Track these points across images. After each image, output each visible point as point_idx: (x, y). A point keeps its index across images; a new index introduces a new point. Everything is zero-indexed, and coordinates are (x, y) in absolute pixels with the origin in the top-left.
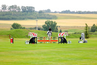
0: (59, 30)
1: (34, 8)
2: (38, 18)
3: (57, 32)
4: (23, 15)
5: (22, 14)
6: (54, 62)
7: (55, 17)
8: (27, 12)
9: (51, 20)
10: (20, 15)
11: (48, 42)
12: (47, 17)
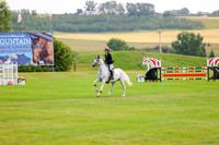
0: (208, 52)
1: (153, 6)
2: (162, 28)
3: (205, 56)
4: (130, 22)
5: (127, 19)
6: (199, 119)
7: (200, 25)
8: (139, 14)
9: (189, 32)
10: (125, 22)
11: (184, 78)
12: (181, 24)
